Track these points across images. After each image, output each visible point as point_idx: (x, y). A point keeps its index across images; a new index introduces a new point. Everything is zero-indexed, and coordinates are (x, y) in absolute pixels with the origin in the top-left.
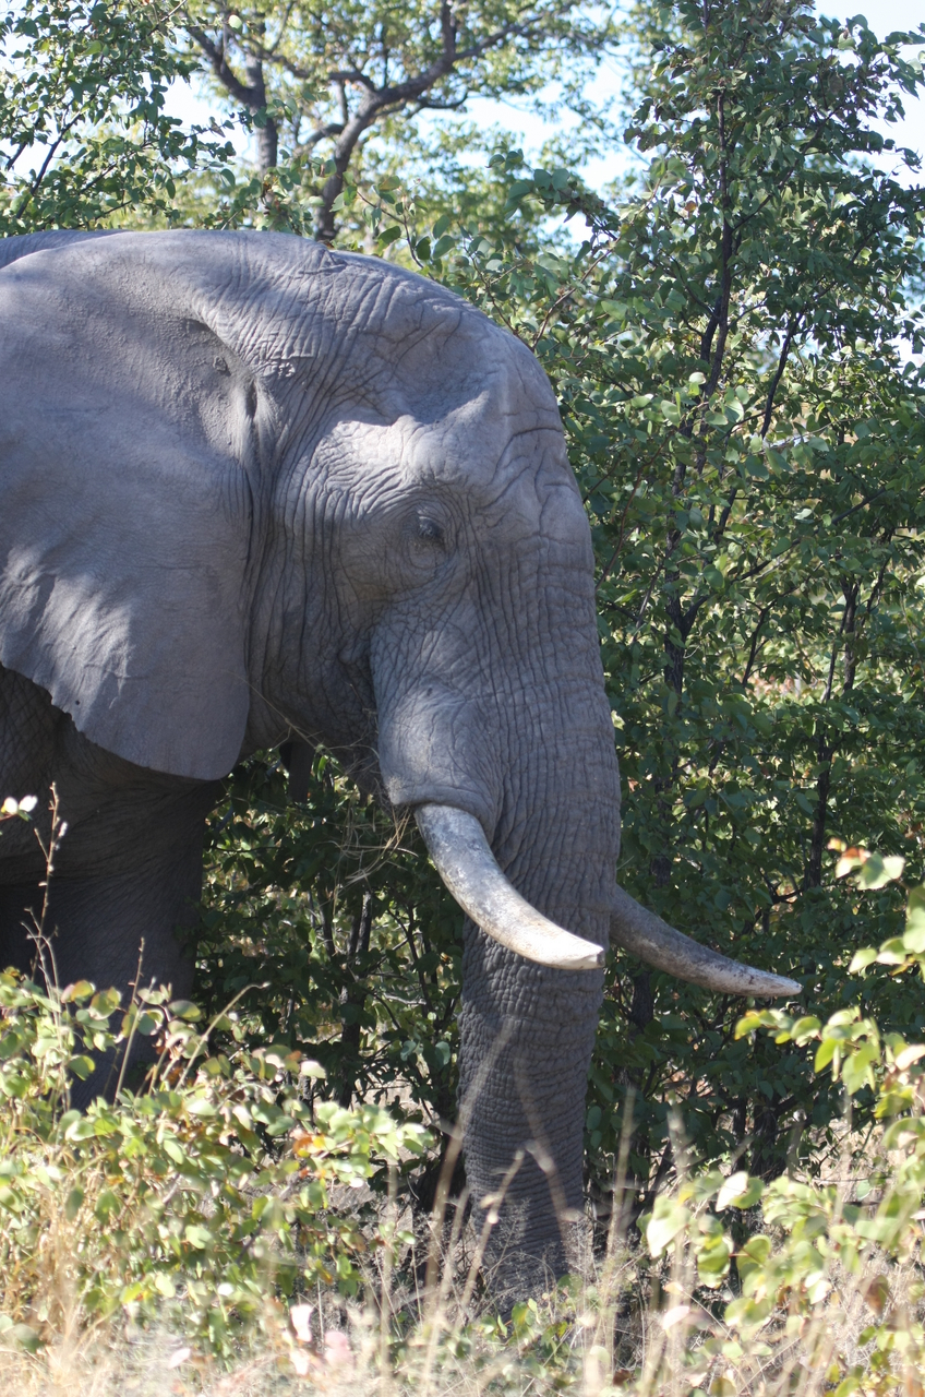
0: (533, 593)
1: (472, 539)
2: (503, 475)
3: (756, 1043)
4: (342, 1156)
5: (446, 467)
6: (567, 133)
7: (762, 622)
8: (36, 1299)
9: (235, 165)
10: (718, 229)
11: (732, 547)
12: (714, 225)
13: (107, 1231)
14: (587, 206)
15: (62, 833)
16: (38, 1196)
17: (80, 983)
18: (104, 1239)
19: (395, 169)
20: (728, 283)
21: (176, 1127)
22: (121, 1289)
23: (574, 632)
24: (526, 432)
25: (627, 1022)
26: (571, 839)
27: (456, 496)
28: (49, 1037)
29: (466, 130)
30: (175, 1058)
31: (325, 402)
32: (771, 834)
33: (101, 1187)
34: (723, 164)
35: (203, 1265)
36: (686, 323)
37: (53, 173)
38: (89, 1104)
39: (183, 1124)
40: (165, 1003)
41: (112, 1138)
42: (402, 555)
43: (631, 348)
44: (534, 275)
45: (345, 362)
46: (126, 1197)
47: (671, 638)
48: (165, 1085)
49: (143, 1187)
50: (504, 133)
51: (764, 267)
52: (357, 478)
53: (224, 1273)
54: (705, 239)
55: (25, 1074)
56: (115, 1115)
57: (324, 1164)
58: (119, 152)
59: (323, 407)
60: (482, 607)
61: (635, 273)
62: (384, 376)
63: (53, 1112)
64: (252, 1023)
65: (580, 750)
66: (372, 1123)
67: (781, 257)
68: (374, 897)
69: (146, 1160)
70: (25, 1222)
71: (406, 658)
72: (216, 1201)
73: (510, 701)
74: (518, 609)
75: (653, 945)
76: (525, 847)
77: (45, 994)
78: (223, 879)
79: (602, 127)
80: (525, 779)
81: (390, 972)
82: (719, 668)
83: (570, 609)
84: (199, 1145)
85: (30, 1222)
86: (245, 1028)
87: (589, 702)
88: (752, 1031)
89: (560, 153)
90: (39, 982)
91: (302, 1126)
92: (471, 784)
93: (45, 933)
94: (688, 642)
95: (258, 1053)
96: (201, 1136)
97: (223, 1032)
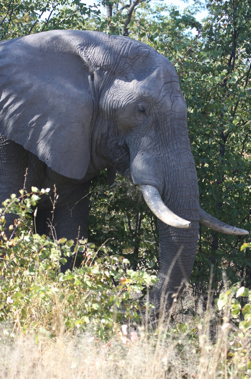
0: (170, 127)
1: (153, 112)
2: (162, 94)
3: (246, 252)
4: (134, 284)
5: (146, 93)
6: (191, 6)
7: (246, 138)
8: (52, 324)
9: (101, 16)
10: (232, 31)
11: (238, 118)
12: (231, 30)
13: (71, 305)
14: (197, 25)
15: (57, 198)
16: (52, 296)
17: (62, 239)
18: (70, 308)
19: (144, 16)
20: (235, 46)
21: (89, 277)
22: (75, 321)
23: (182, 137)
24: (168, 83)
25: (211, 247)
26: (184, 192)
27: (149, 101)
28: (54, 253)
29: (163, 6)
30: (89, 258)
31: (112, 76)
32: (249, 195)
33: (69, 293)
34: (233, 13)
35: (97, 314)
36: (224, 57)
37: (51, 19)
38: (65, 271)
39: (91, 276)
40: (86, 244)
41: (72, 280)
42: (134, 117)
43: (209, 64)
44: (182, 45)
45: (118, 65)
46: (76, 296)
47: (221, 142)
48: (86, 266)
49: (80, 293)
50: (174, 6)
51: (245, 41)
52: (121, 97)
53: (103, 316)
54: (229, 34)
55: (48, 263)
56: (73, 274)
57: (129, 286)
58: (69, 13)
59: (112, 78)
60: (157, 131)
61: (210, 44)
62: (129, 69)
63: (56, 273)
64: (109, 249)
65: (185, 168)
66: (142, 275)
67: (250, 39)
68: (142, 214)
69: (81, 286)
70: (49, 303)
71: (136, 145)
72: (100, 297)
73: (165, 156)
74: (166, 131)
75: (208, 222)
76: (171, 195)
77: (53, 242)
78: (101, 210)
79: (200, 4)
80: (170, 177)
81: (146, 234)
82: (234, 150)
83: (180, 131)
84: (96, 282)
85: (50, 303)
86: (107, 250)
87: (186, 155)
88: (245, 249)
89: (189, 11)
90: (52, 239)
91: (123, 277)
92: (154, 179)
93: (52, 225)
94: (226, 144)
95: (111, 257)
96: (96, 279)
97: (102, 251)
